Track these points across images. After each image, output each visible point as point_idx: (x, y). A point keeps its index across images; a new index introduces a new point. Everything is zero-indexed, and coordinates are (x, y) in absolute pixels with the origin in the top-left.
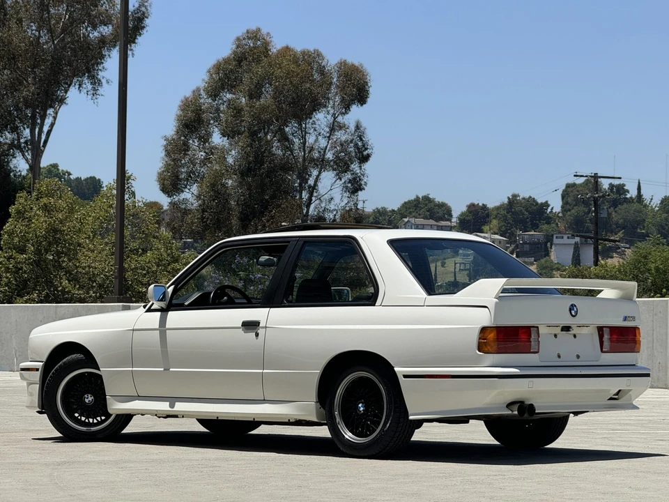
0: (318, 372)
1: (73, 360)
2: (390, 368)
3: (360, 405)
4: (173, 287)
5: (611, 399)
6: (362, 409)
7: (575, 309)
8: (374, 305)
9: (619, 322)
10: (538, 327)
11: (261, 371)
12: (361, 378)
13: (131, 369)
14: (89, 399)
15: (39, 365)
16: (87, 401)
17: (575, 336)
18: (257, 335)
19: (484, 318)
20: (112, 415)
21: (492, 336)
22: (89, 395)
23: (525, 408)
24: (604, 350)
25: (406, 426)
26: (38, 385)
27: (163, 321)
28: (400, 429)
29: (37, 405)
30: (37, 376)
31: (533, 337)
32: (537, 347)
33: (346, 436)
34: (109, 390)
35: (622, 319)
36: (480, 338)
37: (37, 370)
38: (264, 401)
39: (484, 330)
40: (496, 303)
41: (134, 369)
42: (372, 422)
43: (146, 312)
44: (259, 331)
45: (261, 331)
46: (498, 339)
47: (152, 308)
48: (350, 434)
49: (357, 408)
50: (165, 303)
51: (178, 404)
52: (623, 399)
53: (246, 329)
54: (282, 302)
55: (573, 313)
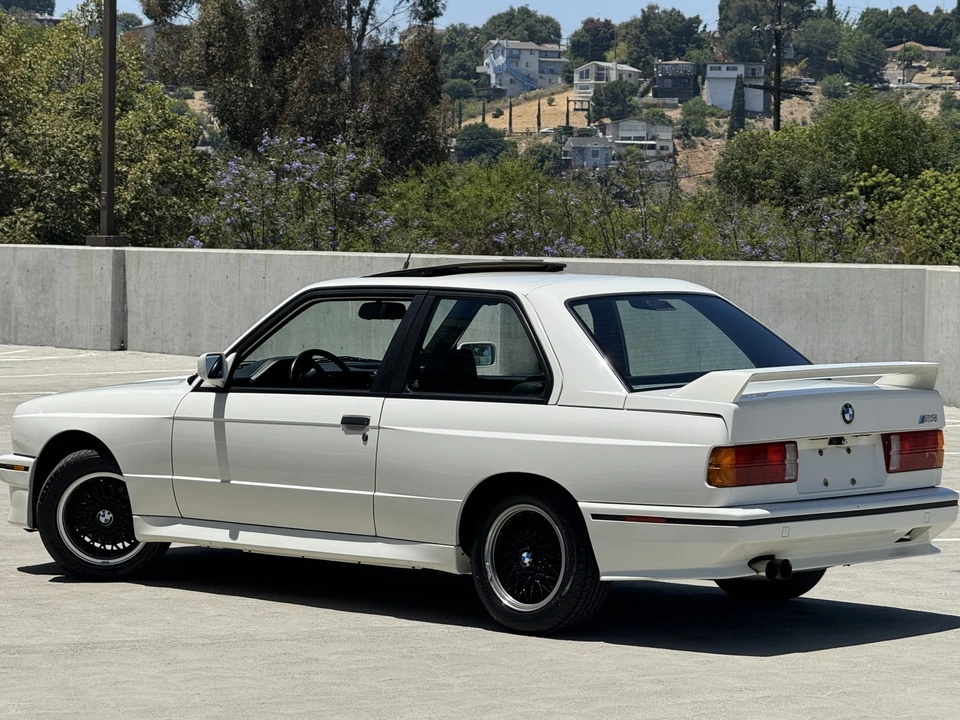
0: (460, 501)
1: (82, 458)
2: (572, 503)
3: (525, 555)
4: (233, 355)
5: (902, 540)
6: (527, 561)
7: (851, 412)
8: (546, 404)
9: (913, 425)
10: (795, 442)
11: (372, 493)
12: (525, 514)
13: (170, 477)
14: (105, 517)
15: (29, 462)
16: (102, 520)
17: (849, 450)
18: (365, 438)
19: (717, 433)
20: (139, 543)
21: (728, 460)
22: (106, 512)
23: (775, 565)
24: (891, 468)
25: (595, 589)
26: (27, 493)
27: (219, 408)
28: (585, 594)
29: (26, 521)
30: (26, 478)
31: (788, 456)
32: (794, 473)
33: (505, 602)
34: (137, 508)
35: (918, 421)
36: (710, 464)
37: (26, 469)
38: (375, 538)
39: (716, 451)
40: (736, 411)
41: (175, 477)
42: (543, 580)
43: (192, 391)
44: (367, 433)
45: (371, 434)
46: (737, 464)
47: (202, 386)
48: (510, 598)
49: (520, 559)
50: (222, 380)
51: (242, 534)
52: (918, 540)
53: (349, 428)
54: (403, 390)
55: (847, 417)
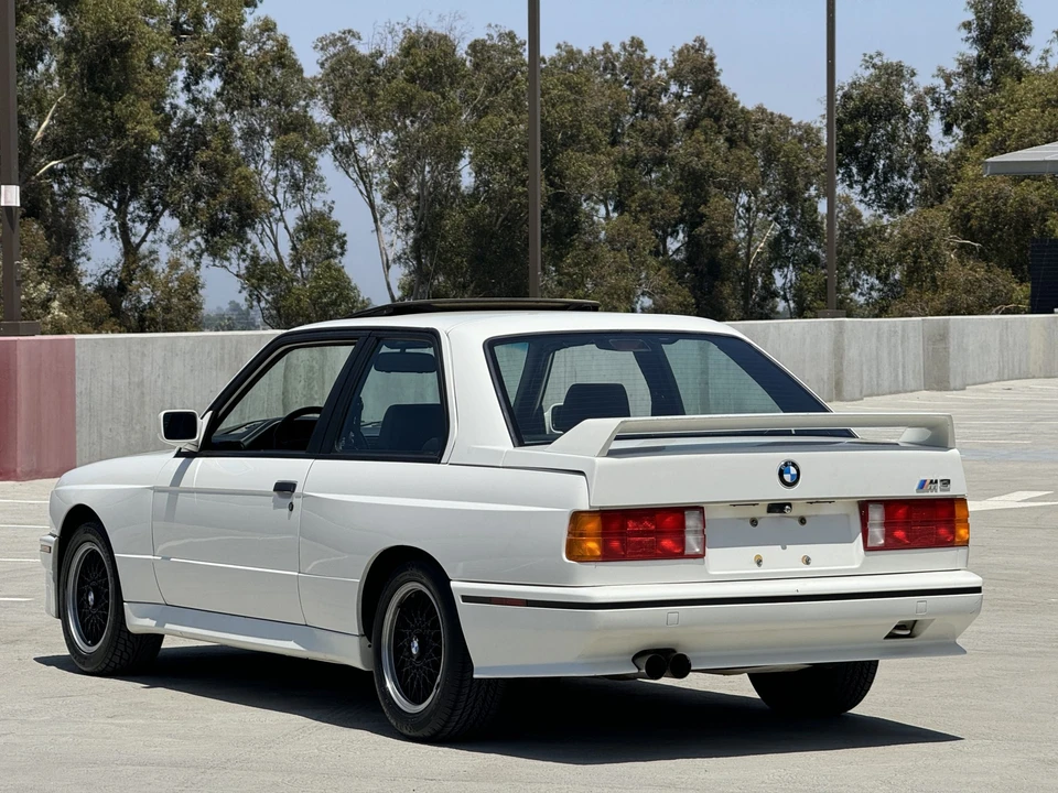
0: (357, 582)
4: (209, 416)
5: (893, 636)
7: (793, 470)
8: (439, 463)
9: (910, 491)
10: (703, 508)
11: (296, 574)
13: (151, 557)
15: (52, 541)
17: (801, 520)
18: (291, 508)
21: (593, 526)
24: (870, 546)
31: (688, 527)
32: (699, 547)
34: (126, 591)
35: (916, 487)
36: (570, 533)
37: (51, 549)
39: (577, 516)
41: (155, 557)
43: (175, 456)
44: (293, 501)
45: (297, 502)
46: (604, 533)
52: (919, 637)
53: (278, 496)
54: (331, 450)
55: (787, 477)
